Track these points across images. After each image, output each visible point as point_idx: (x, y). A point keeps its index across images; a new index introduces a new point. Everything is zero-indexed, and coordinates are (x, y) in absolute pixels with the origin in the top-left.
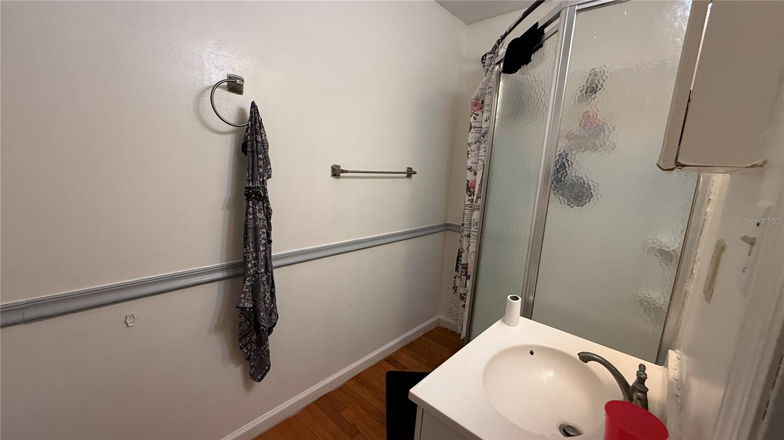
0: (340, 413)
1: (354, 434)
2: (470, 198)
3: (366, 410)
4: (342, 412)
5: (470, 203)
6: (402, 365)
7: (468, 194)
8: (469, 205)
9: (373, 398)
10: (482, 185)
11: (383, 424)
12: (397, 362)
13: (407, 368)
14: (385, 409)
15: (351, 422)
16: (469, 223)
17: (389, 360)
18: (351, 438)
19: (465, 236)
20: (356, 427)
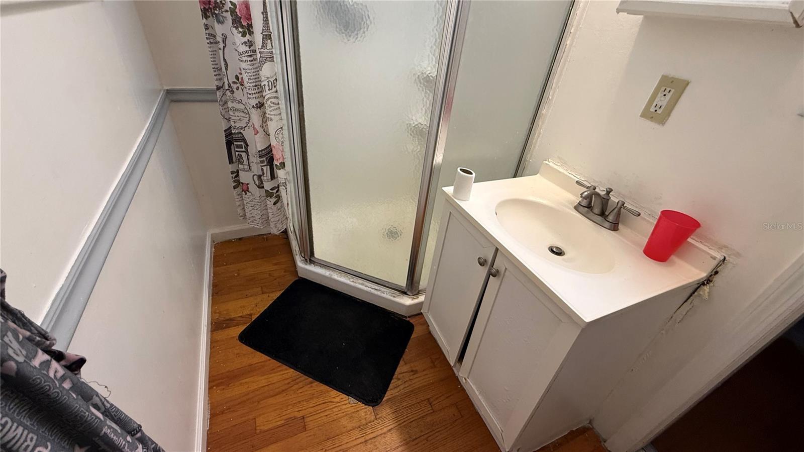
0: (258, 431)
1: (303, 424)
2: (245, 39)
3: (280, 393)
4: (258, 428)
5: (247, 48)
6: (241, 317)
7: (240, 32)
8: (246, 52)
9: (266, 377)
10: (266, 12)
11: (312, 383)
12: (231, 320)
13: (251, 315)
14: (293, 370)
15: (283, 422)
16: (254, 84)
17: (216, 326)
18: (306, 431)
19: (253, 107)
20: (295, 418)
